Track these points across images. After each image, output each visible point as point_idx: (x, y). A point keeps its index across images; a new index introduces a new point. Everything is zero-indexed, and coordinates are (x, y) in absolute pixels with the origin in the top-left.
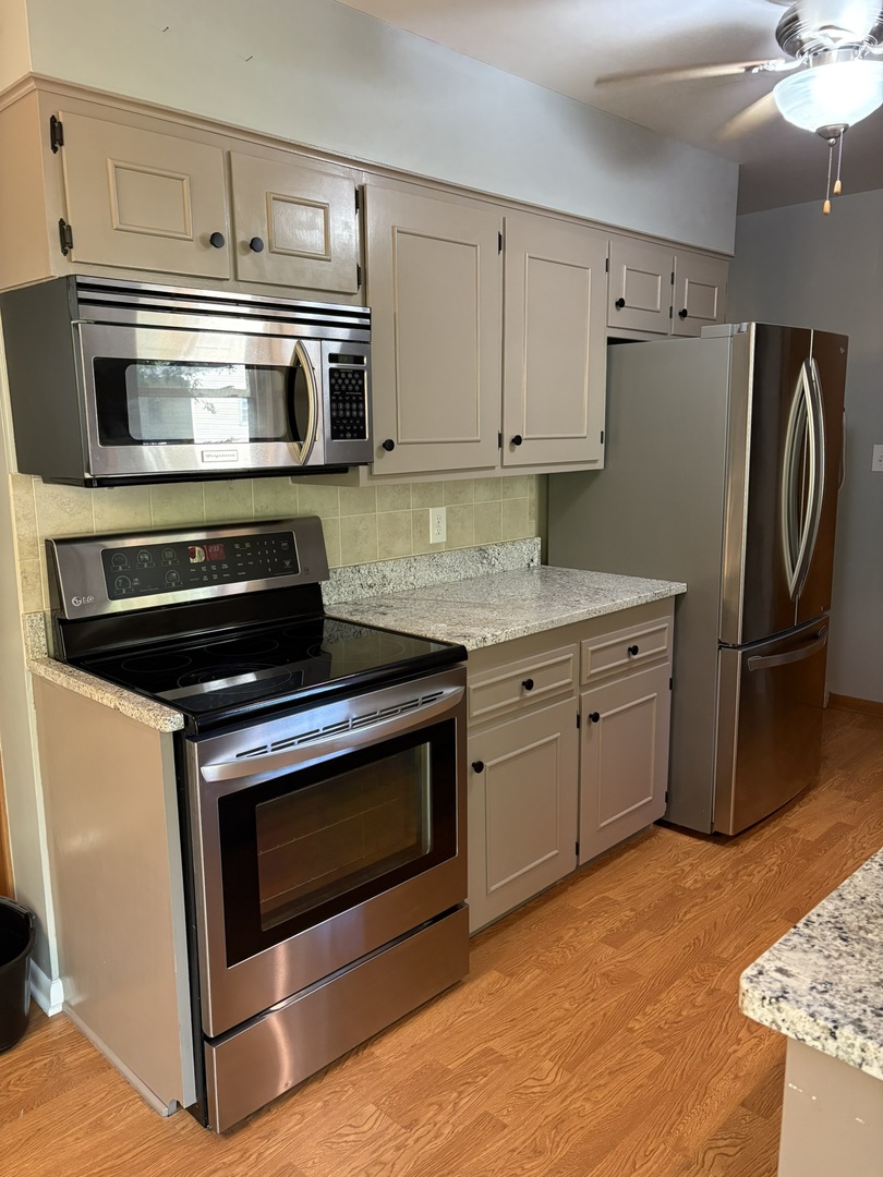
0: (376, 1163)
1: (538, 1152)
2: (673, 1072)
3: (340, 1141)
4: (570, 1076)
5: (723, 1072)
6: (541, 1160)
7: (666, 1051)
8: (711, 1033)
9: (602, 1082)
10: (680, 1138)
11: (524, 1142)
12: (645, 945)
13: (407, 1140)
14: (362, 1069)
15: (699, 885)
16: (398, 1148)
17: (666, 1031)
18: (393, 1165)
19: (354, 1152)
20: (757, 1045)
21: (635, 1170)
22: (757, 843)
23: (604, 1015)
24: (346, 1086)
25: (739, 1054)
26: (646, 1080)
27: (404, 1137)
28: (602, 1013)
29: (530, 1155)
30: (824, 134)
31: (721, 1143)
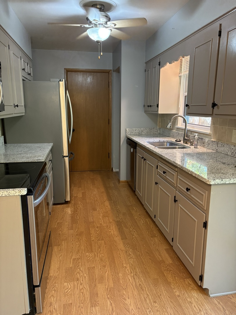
0: (81, 290)
1: (105, 266)
2: (107, 242)
3: (68, 293)
4: (93, 253)
5: (114, 237)
6: (107, 267)
7: (102, 240)
8: (105, 233)
9: (100, 250)
10: (120, 249)
11: (101, 267)
12: (77, 227)
13: (81, 282)
14: (53, 280)
15: (73, 212)
16: (81, 285)
17: (98, 237)
18: (84, 287)
19: (74, 292)
20: (113, 231)
21: (121, 258)
22: (73, 201)
23: (86, 241)
24: (54, 285)
25: (113, 233)
26: (105, 246)
27: (79, 282)
28: (85, 241)
29: (104, 267)
30: (98, 42)
31: (126, 246)
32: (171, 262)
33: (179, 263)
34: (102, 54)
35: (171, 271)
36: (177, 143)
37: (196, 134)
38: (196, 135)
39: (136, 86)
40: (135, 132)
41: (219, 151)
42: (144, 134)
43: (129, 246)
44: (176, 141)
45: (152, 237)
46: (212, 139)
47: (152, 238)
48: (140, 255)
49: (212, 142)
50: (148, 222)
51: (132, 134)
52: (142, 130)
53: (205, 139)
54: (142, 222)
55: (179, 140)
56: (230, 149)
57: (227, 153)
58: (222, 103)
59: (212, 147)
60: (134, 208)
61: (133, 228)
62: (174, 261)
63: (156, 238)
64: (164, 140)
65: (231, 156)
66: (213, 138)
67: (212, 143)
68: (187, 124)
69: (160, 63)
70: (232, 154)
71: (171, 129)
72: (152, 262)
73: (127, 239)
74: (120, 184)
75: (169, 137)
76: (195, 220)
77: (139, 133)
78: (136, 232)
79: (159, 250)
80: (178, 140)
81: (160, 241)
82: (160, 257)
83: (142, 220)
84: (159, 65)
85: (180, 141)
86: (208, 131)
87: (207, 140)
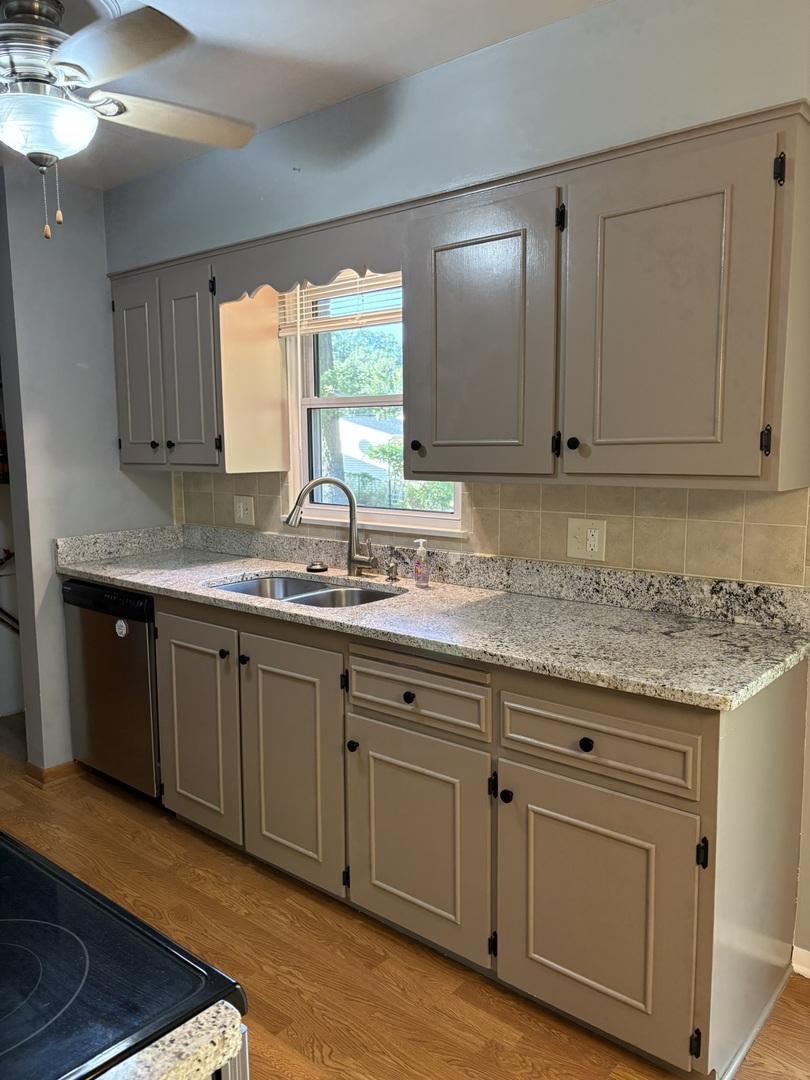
31: (317, 1054)
32: (518, 1035)
33: (541, 1024)
34: (59, 215)
35: (547, 1069)
36: (319, 577)
37: (421, 541)
38: (421, 544)
39: (78, 364)
40: (93, 549)
41: (516, 588)
42: (128, 553)
43: (326, 1050)
44: (309, 570)
45: (371, 966)
46: (473, 552)
47: (375, 971)
48: (401, 1063)
49: (483, 561)
50: (305, 910)
51: (82, 559)
52: (122, 538)
53: (446, 555)
54: (282, 918)
55: (321, 564)
56: (566, 580)
57: (555, 595)
58: (600, 438)
59: (482, 578)
60: (198, 871)
61: (274, 961)
62: (520, 1024)
63: (386, 964)
64: (256, 572)
65: (574, 600)
66: (479, 548)
67: (484, 566)
68: (357, 510)
69: (213, 283)
70: (578, 596)
71: (253, 530)
72: (466, 1072)
73: (291, 1021)
74: (45, 786)
75: (249, 557)
76: (647, 845)
77: (110, 553)
78: (294, 972)
79: (439, 1007)
80: (318, 567)
81: (413, 970)
82: (471, 1036)
83: (271, 910)
84: (213, 290)
85: (325, 570)
86: (456, 529)
87: (454, 557)
